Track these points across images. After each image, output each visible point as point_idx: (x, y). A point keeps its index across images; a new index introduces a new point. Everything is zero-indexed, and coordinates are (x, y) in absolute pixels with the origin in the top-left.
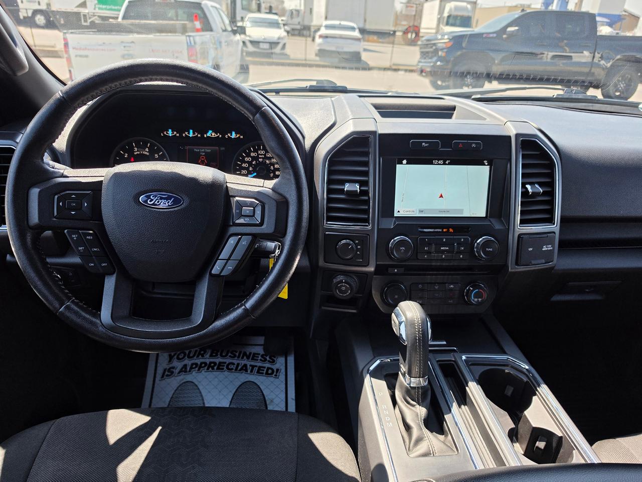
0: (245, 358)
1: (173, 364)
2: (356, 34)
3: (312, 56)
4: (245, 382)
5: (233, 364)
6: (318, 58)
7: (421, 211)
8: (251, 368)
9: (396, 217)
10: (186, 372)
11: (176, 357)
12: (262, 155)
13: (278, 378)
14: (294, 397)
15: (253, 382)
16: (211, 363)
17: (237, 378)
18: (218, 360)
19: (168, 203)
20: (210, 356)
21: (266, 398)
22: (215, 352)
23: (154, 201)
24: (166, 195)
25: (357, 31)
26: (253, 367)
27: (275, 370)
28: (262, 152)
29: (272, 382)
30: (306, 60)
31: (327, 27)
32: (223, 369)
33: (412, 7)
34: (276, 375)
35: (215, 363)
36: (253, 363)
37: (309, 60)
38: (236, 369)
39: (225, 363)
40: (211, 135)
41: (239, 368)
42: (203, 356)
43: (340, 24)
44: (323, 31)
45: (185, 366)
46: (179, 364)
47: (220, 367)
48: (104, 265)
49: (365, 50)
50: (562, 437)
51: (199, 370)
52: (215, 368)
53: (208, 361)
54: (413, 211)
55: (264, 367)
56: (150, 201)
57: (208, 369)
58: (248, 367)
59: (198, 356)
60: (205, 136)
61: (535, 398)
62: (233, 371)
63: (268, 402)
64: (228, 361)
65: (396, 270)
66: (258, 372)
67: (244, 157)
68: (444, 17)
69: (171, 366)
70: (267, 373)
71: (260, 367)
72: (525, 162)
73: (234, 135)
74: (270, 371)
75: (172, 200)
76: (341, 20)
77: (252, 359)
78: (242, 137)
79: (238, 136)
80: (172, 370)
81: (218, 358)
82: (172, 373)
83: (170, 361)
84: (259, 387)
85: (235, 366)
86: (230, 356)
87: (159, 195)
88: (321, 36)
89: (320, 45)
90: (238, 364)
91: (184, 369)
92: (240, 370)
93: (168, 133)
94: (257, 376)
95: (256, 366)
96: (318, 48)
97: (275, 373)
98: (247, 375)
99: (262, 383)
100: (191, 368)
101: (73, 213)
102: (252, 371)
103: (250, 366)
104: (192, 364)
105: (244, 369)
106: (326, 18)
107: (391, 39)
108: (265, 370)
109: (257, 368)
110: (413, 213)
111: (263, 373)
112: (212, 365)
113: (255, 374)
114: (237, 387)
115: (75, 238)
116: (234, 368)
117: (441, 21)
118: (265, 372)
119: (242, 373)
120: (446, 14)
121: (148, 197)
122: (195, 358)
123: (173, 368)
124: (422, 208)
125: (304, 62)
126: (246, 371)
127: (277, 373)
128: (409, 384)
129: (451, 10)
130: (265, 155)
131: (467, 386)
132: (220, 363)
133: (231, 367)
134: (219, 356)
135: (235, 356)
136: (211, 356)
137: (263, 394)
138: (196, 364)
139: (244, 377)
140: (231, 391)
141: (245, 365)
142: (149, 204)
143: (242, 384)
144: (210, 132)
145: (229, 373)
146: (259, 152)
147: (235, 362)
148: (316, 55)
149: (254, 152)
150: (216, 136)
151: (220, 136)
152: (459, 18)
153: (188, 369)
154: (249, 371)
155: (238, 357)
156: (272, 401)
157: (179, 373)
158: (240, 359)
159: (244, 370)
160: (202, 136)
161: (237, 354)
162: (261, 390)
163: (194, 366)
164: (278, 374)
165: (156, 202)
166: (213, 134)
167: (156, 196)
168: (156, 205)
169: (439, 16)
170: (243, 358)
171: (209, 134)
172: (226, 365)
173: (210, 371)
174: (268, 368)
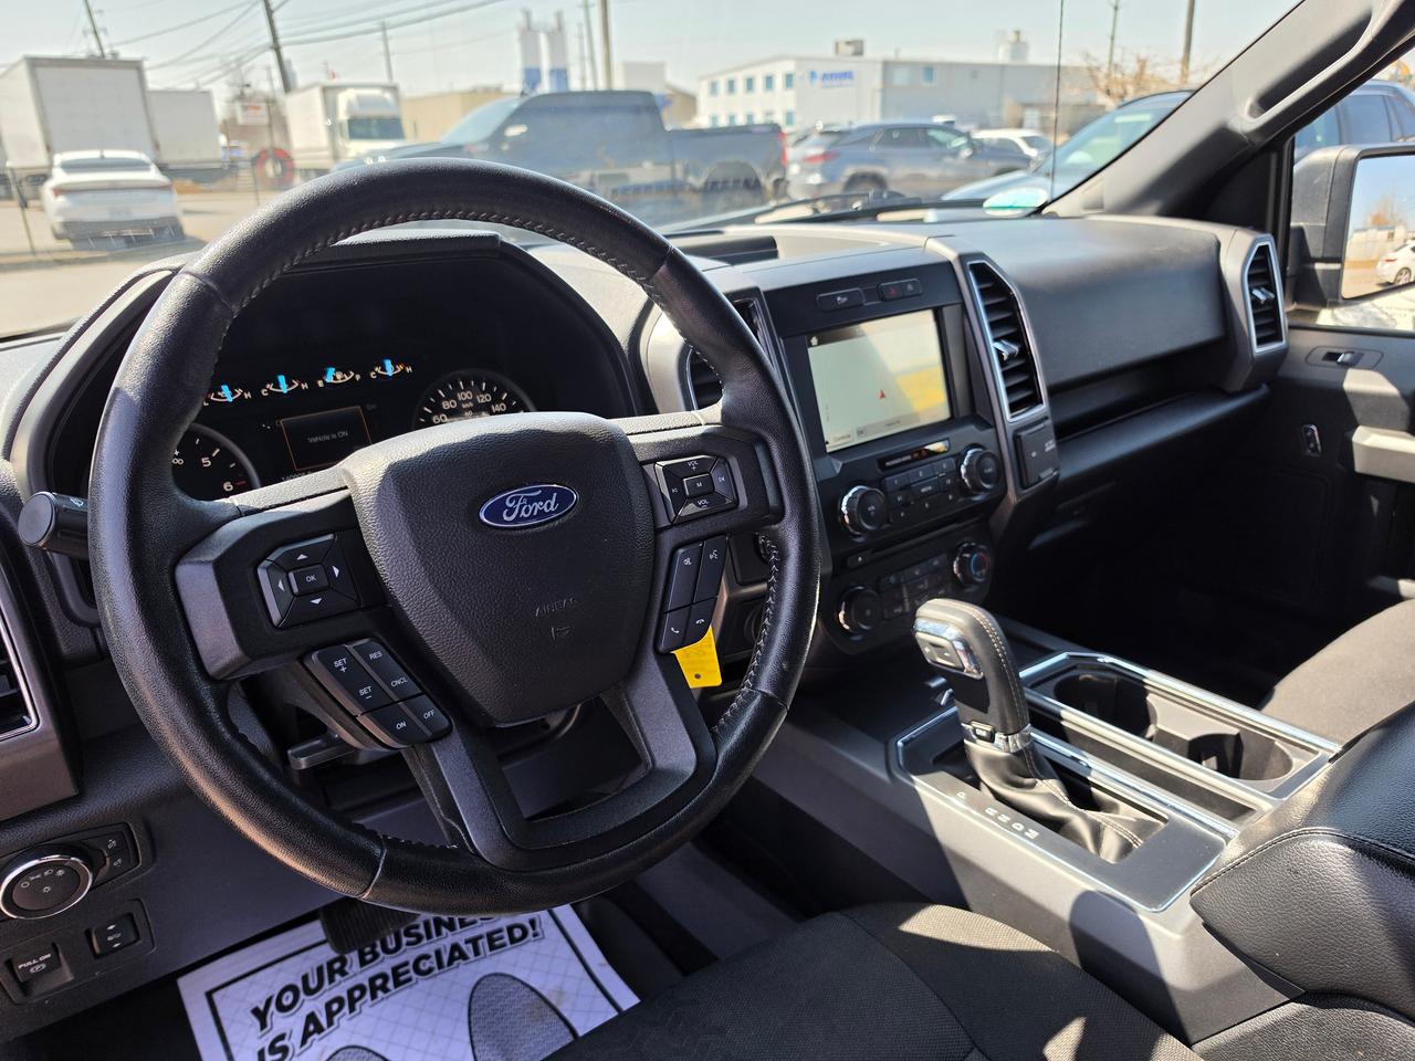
0: (444, 930)
1: (275, 1029)
2: (153, 175)
3: (46, 241)
4: (478, 983)
5: (427, 957)
6: (67, 244)
7: (860, 432)
8: (470, 946)
9: (830, 453)
10: (319, 1029)
11: (273, 1007)
12: (467, 401)
13: (544, 937)
14: (603, 960)
15: (495, 975)
16: (372, 980)
17: (453, 983)
18: (386, 964)
19: (548, 507)
20: (362, 966)
21: (544, 993)
22: (367, 949)
23: (517, 511)
24: (537, 490)
25: (153, 168)
26: (474, 941)
27: (528, 925)
28: (466, 395)
29: (536, 953)
30: (34, 252)
31: (69, 167)
32: (409, 980)
33: (257, 108)
34: (535, 935)
35: (384, 976)
36: (470, 933)
37: (43, 252)
38: (440, 966)
39: (406, 964)
40: (335, 378)
41: (445, 958)
42: (343, 972)
43: (103, 157)
44: (60, 177)
45: (311, 1018)
46: (292, 1019)
47: (399, 977)
48: (429, 715)
49: (187, 212)
50: (1238, 735)
51: (352, 1009)
52: (390, 985)
53: (363, 979)
54: (849, 436)
55: (500, 931)
56: (509, 515)
57: (374, 996)
58: (464, 946)
59: (331, 980)
60: (320, 383)
61: (1151, 698)
62: (436, 971)
63: (553, 1002)
64: (409, 954)
65: (860, 559)
66: (492, 948)
67: (430, 416)
68: (341, 125)
69: (271, 1036)
70: (513, 940)
71: (490, 935)
72: (988, 303)
73: (390, 370)
74: (518, 933)
75: (554, 500)
76: (102, 147)
77: (461, 927)
78: (409, 369)
79: (400, 368)
80: (279, 1044)
81: (382, 961)
82: (285, 1050)
83: (263, 1025)
84: (514, 978)
85: (434, 959)
86: (408, 944)
87: (523, 495)
88: (59, 191)
89: (61, 211)
90: (438, 953)
91: (312, 1028)
92: (450, 963)
93: (220, 397)
94: (496, 958)
95: (481, 937)
96: (60, 219)
97: (531, 931)
98: (473, 967)
99: (515, 965)
100: (330, 1015)
101: (317, 601)
102: (477, 953)
103: (467, 942)
104: (328, 1006)
105: (457, 953)
106: (49, 149)
107: (229, 181)
108: (505, 934)
109: (485, 940)
110: (848, 440)
111: (504, 945)
112: (379, 982)
113: (489, 953)
114: (467, 1001)
115: (343, 669)
116: (435, 965)
117: (337, 129)
118: (506, 939)
119: (458, 966)
120: (343, 116)
121: (501, 505)
122: (326, 985)
123: (282, 1037)
124: (861, 425)
125: (30, 258)
126: (464, 956)
127: (534, 929)
128: (1009, 752)
129: (350, 105)
130: (474, 400)
131: (1062, 719)
132: (395, 970)
133: (424, 965)
134: (382, 955)
135: (419, 938)
136: (363, 963)
137: (532, 989)
138: (339, 1000)
139: (467, 974)
140: (458, 1020)
141: (455, 947)
142: (506, 522)
143: (473, 992)
144: (331, 371)
145: (430, 982)
146: (460, 397)
147: (427, 948)
148: (58, 237)
149: (447, 399)
150: (347, 378)
151: (358, 377)
152: (375, 122)
153: (323, 1021)
154: (471, 954)
155: (429, 936)
156: (561, 993)
157: (304, 1041)
158: (435, 938)
159: (458, 958)
160: (313, 384)
161: (422, 931)
162: (522, 983)
163: (335, 1007)
164: (538, 930)
165: (523, 514)
166: (339, 376)
167: (517, 499)
168: (524, 519)
169: (329, 122)
170: (439, 933)
171: (329, 379)
172: (410, 967)
173: (383, 999)
174: (510, 929)
